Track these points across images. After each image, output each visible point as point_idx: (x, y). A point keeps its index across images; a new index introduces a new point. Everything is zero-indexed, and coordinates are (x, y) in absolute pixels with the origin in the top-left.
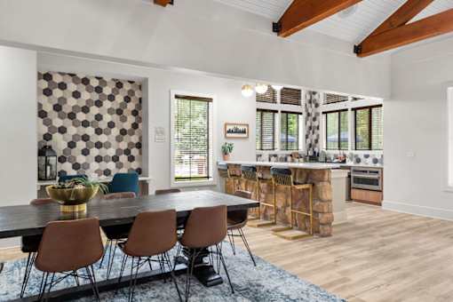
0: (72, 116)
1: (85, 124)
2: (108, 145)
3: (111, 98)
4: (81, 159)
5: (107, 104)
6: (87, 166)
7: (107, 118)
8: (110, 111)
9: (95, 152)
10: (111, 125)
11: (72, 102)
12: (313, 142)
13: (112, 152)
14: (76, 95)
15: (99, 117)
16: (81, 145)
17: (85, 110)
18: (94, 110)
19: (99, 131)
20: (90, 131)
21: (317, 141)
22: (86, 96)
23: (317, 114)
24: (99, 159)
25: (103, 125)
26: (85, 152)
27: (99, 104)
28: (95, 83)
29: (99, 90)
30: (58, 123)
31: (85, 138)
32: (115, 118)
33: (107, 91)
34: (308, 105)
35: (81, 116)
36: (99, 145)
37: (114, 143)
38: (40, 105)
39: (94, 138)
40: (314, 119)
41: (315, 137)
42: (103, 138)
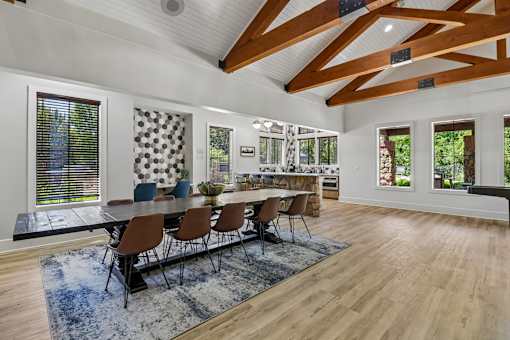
1: (147, 145)
2: (162, 162)
3: (165, 127)
4: (144, 171)
5: (162, 131)
6: (148, 176)
7: (162, 141)
8: (163, 136)
9: (153, 166)
10: (164, 146)
11: (138, 129)
13: (164, 166)
14: (141, 124)
15: (156, 141)
16: (144, 161)
17: (147, 135)
18: (153, 136)
20: (150, 151)
21: (293, 159)
22: (148, 125)
23: (294, 140)
24: (156, 171)
25: (159, 146)
26: (147, 166)
27: (156, 131)
28: (153, 116)
29: (156, 121)
31: (147, 156)
32: (168, 141)
33: (162, 122)
34: (288, 134)
35: (144, 140)
36: (156, 161)
37: (166, 160)
39: (153, 156)
40: (292, 144)
41: (292, 156)
42: (159, 156)
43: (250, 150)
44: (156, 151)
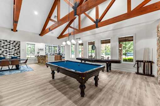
2: (12, 52)
3: (13, 44)
6: (6, 56)
10: (13, 48)
14: (4, 43)
16: (5, 52)
17: (6, 46)
24: (9, 54)
27: (9, 45)
29: (9, 42)
43: (42, 49)
44: (9, 50)
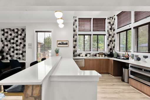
0: (10, 41)
1: (13, 43)
3: (21, 35)
4: (12, 54)
5: (19, 37)
6: (13, 56)
7: (19, 41)
8: (20, 39)
9: (16, 52)
10: (21, 43)
11: (10, 37)
12: (112, 48)
13: (21, 52)
14: (11, 35)
15: (17, 41)
16: (12, 50)
17: (13, 39)
18: (16, 39)
19: (17, 45)
20: (14, 45)
21: (114, 47)
22: (13, 35)
23: (114, 34)
24: (17, 54)
25: (18, 43)
26: (13, 52)
27: (17, 37)
28: (16, 31)
29: (17, 32)
30: (6, 43)
31: (13, 47)
32: (22, 41)
33: (19, 33)
34: (109, 31)
35: (12, 41)
36: (17, 50)
37: (21, 49)
38: (1, 38)
39: (16, 48)
40: (113, 37)
41: (113, 45)
42: (18, 48)
43: (65, 42)
